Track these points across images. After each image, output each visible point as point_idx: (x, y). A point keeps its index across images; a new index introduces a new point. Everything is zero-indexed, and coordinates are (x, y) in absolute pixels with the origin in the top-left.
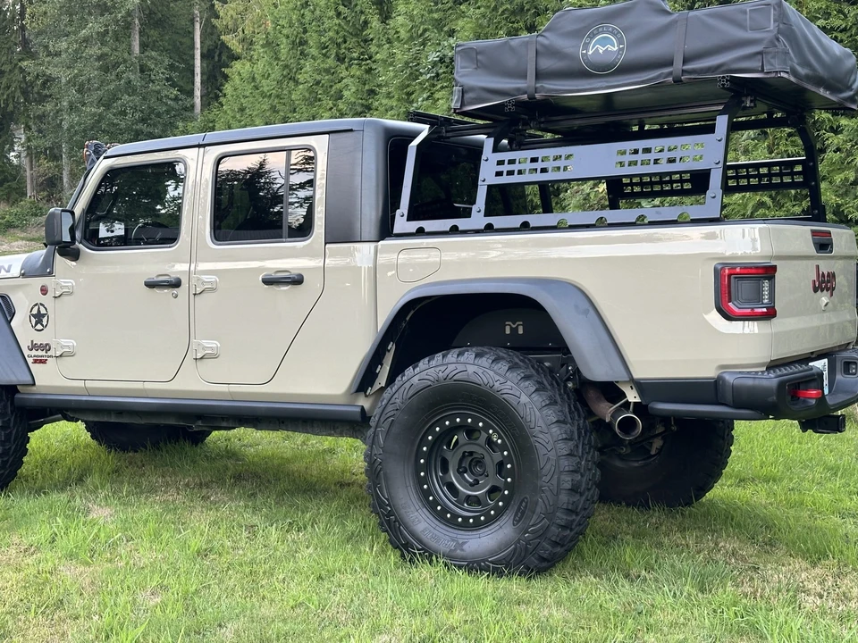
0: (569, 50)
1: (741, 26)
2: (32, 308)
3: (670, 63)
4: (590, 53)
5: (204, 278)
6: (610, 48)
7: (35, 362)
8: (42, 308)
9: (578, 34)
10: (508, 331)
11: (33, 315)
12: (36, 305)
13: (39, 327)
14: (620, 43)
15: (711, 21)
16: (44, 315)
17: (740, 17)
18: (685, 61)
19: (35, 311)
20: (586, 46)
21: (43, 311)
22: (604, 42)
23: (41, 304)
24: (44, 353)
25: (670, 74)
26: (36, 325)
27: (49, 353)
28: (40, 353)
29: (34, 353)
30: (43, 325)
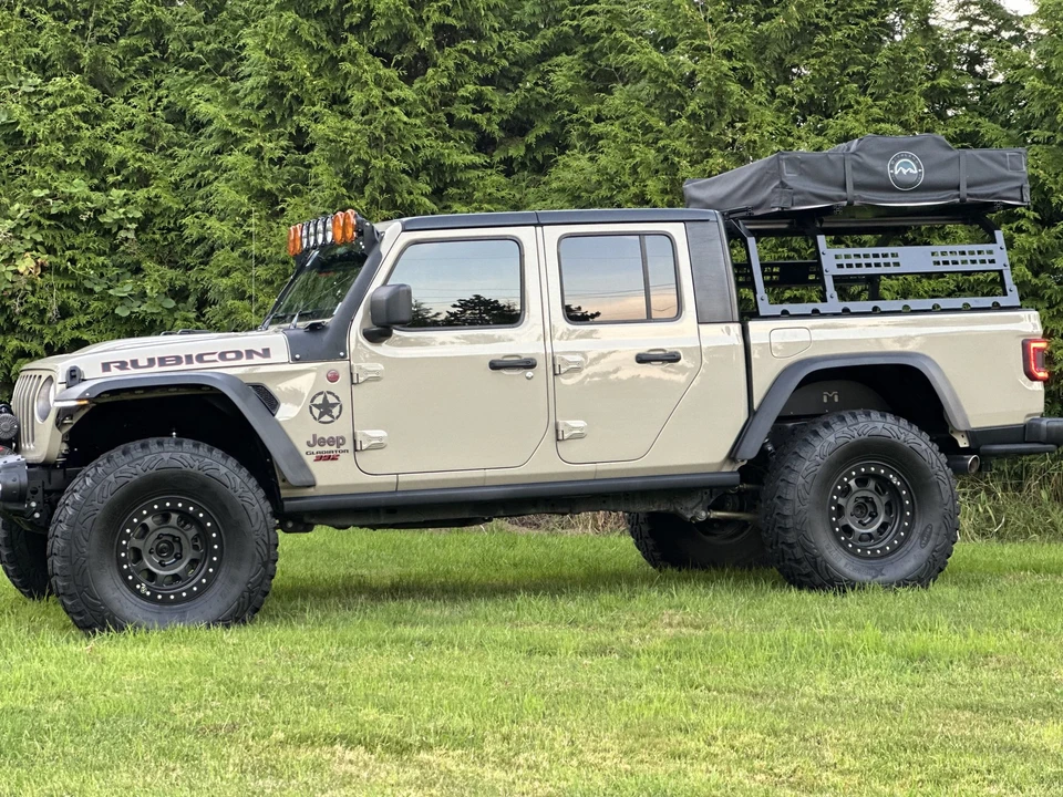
0: (880, 169)
1: (1004, 166)
2: (314, 398)
3: (958, 188)
4: (896, 173)
5: (569, 358)
6: (912, 171)
7: (319, 459)
8: (329, 396)
9: (885, 157)
10: (825, 400)
11: (316, 406)
12: (321, 393)
13: (326, 418)
14: (919, 167)
15: (981, 159)
16: (334, 405)
17: (1002, 158)
18: (969, 186)
19: (319, 400)
20: (892, 167)
21: (332, 400)
22: (906, 165)
23: (329, 393)
24: (334, 448)
25: (958, 196)
26: (321, 415)
27: (342, 448)
28: (327, 448)
29: (317, 448)
30: (332, 417)
